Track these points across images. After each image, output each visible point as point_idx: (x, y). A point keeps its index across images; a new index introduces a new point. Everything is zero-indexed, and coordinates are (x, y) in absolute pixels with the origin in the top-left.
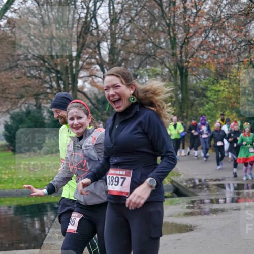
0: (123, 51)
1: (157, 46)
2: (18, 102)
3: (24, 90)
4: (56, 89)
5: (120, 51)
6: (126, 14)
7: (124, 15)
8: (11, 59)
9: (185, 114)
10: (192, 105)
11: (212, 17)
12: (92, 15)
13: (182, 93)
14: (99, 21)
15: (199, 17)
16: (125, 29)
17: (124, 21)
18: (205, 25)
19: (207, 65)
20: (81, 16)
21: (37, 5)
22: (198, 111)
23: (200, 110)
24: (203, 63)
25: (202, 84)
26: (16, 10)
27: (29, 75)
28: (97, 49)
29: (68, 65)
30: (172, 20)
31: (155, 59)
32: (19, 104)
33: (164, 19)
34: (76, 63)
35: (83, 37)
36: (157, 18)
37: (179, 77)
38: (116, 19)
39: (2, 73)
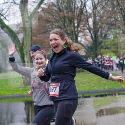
0: (100, 22)
1: (116, 20)
2: (49, 49)
5: (98, 22)
7: (100, 5)
8: (44, 28)
12: (84, 6)
14: (87, 8)
16: (100, 12)
17: (99, 8)
20: (78, 6)
26: (46, 4)
28: (87, 22)
29: (73, 30)
30: (123, 6)
31: (116, 26)
32: (50, 50)
33: (119, 6)
34: (77, 29)
35: (80, 16)
36: (116, 6)
38: (95, 7)
39: (41, 35)
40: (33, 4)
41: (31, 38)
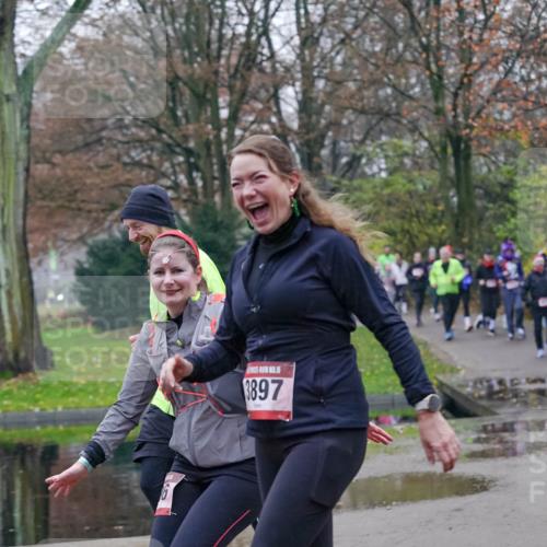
0: (330, 104)
1: (402, 94)
2: (104, 219)
3: (116, 192)
4: (186, 190)
5: (323, 105)
6: (335, 26)
7: (331, 28)
8: (86, 126)
9: (465, 240)
10: (481, 219)
11: (520, 30)
12: (261, 30)
13: (458, 193)
14: (276, 41)
15: (491, 29)
16: (332, 59)
17: (329, 40)
18: (504, 47)
19: (510, 134)
20: (237, 32)
21: (140, 9)
22: (494, 233)
23: (499, 230)
24: (502, 129)
25: (502, 173)
26: (95, 20)
27: (126, 159)
28: (272, 102)
29: (211, 137)
30: (433, 35)
31: (399, 122)
32: (107, 224)
33: (417, 34)
34: (228, 134)
35: (243, 77)
36: (401, 33)
37: (452, 160)
38: (312, 36)
39: (69, 157)
40: (39, 23)
41: (27, 170)
